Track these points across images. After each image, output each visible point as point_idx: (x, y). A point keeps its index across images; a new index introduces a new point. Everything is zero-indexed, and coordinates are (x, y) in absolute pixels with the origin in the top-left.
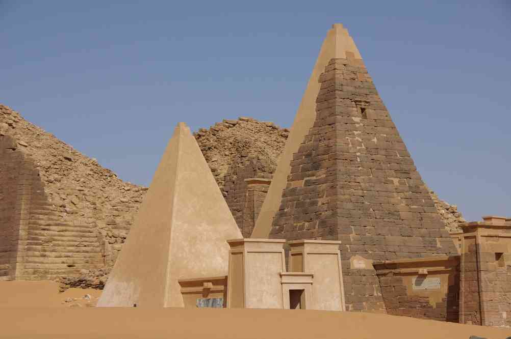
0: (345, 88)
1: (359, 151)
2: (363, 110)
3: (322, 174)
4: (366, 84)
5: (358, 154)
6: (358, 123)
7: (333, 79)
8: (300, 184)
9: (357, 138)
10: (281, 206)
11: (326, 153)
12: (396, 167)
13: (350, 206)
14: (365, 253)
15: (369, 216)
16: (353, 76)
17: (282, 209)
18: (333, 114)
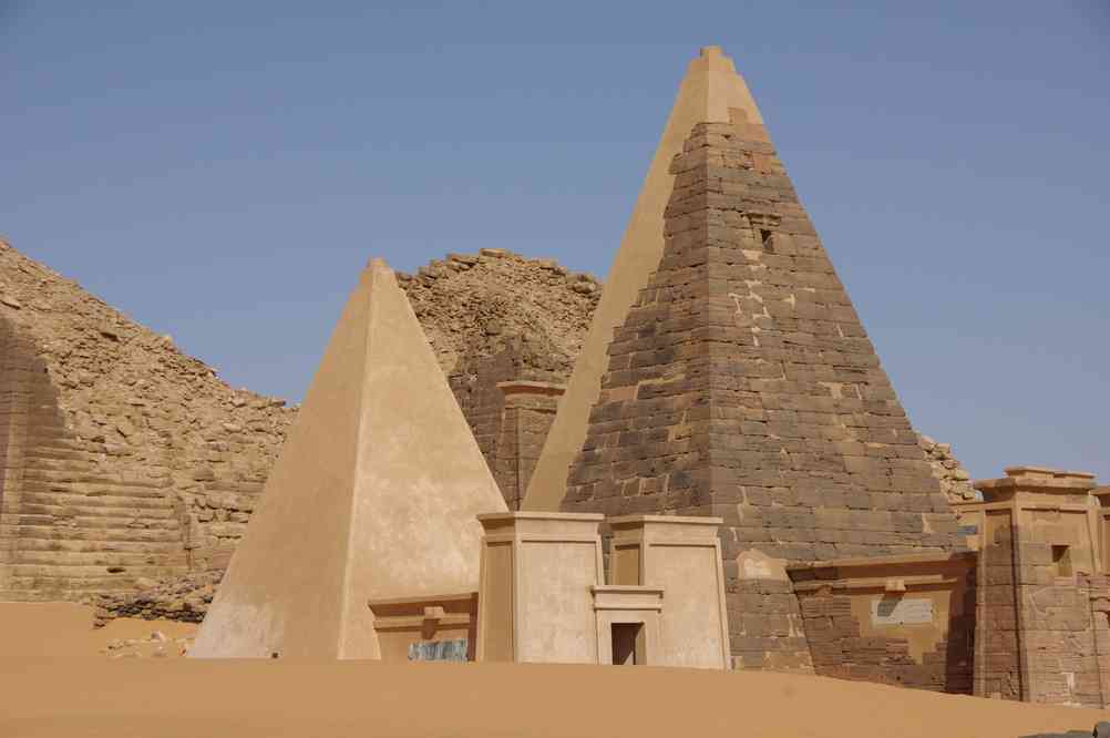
0: (727, 186)
1: (757, 323)
2: (766, 234)
3: (676, 374)
5: (755, 330)
6: (753, 263)
7: (703, 167)
8: (628, 395)
9: (753, 295)
10: (588, 442)
11: (685, 327)
12: (837, 358)
14: (768, 546)
15: (779, 464)
16: (744, 160)
17: (588, 448)
18: (701, 243)
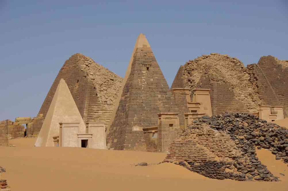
0: (140, 60)
1: (143, 85)
2: (148, 68)
3: (128, 94)
4: (150, 57)
6: (144, 73)
8: (124, 98)
9: (143, 80)
10: (118, 107)
11: (130, 86)
12: (161, 90)
13: (136, 107)
15: (145, 110)
16: (145, 54)
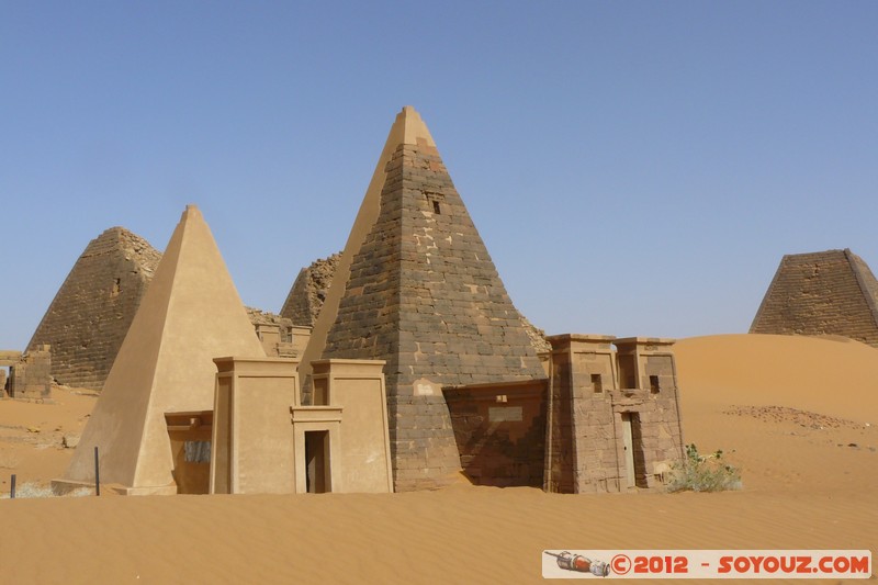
0: (414, 177)
1: (429, 251)
2: (436, 204)
4: (439, 174)
5: (428, 255)
6: (428, 218)
7: (401, 166)
9: (427, 236)
11: (389, 253)
12: (475, 271)
13: (415, 317)
14: (432, 376)
16: (425, 164)
17: (338, 322)
18: (399, 207)
